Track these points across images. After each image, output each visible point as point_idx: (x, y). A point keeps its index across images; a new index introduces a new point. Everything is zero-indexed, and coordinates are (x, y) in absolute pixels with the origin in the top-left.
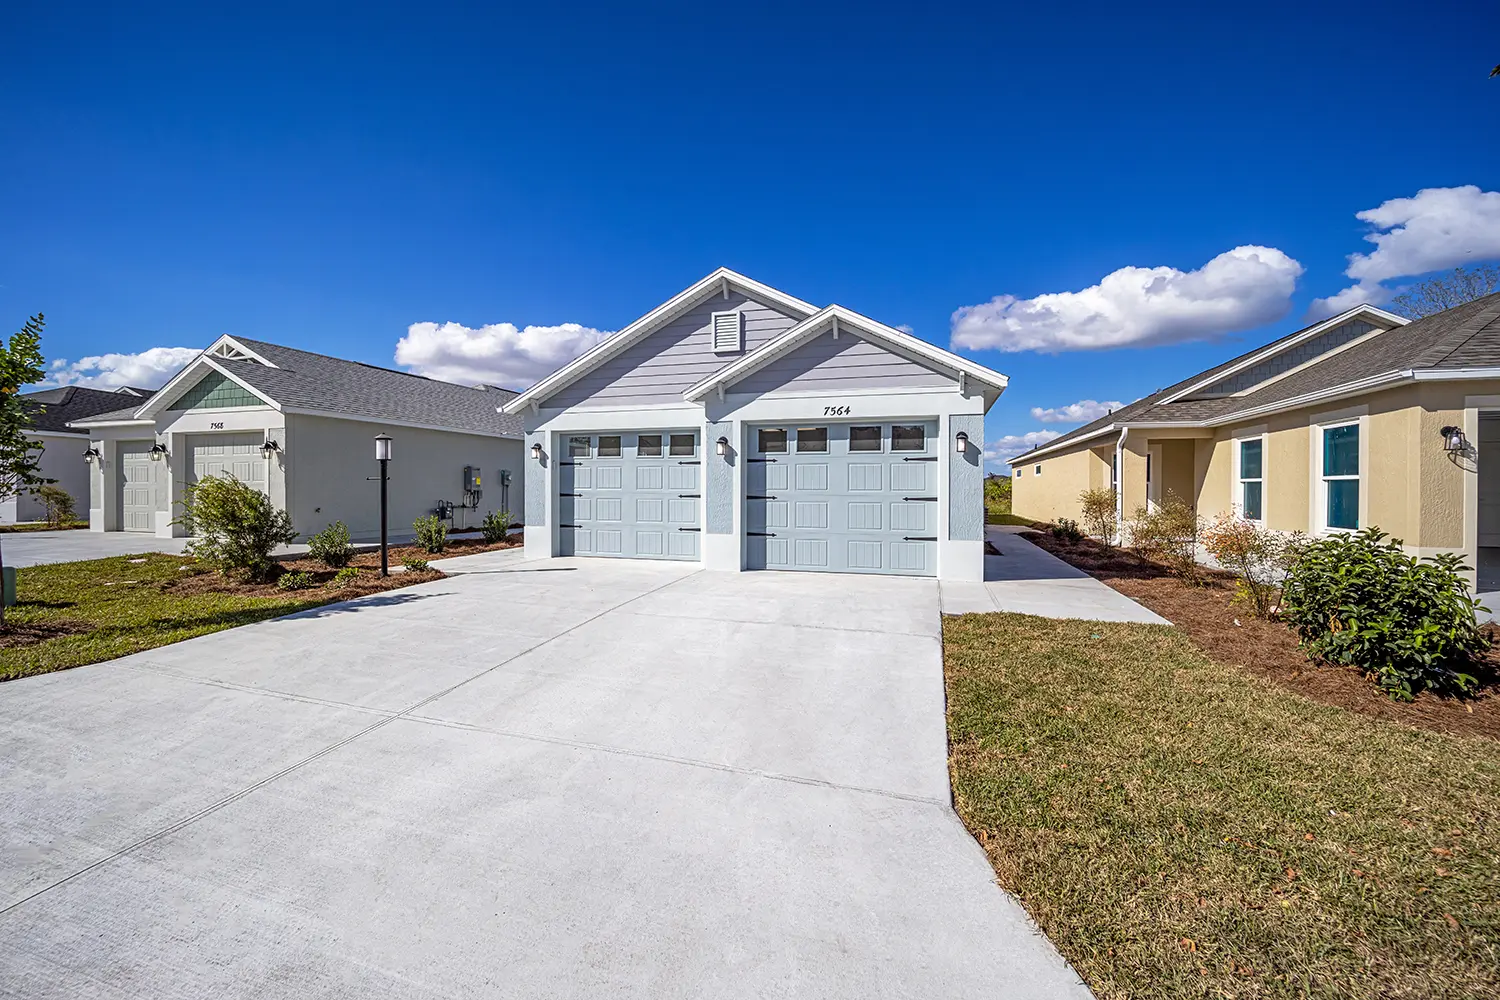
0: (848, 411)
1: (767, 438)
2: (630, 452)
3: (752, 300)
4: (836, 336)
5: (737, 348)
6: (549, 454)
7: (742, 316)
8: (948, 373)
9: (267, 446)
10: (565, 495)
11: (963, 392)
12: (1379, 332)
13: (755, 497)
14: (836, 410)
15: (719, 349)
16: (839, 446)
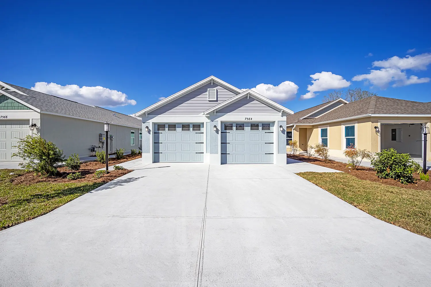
0: (251, 119)
1: (227, 127)
2: (179, 130)
3: (220, 86)
4: (248, 98)
5: (216, 99)
6: (151, 130)
7: (217, 90)
8: (278, 110)
9: (32, 126)
10: (156, 143)
11: (282, 115)
12: (343, 104)
13: (224, 143)
14: (248, 119)
15: (210, 100)
16: (247, 129)
